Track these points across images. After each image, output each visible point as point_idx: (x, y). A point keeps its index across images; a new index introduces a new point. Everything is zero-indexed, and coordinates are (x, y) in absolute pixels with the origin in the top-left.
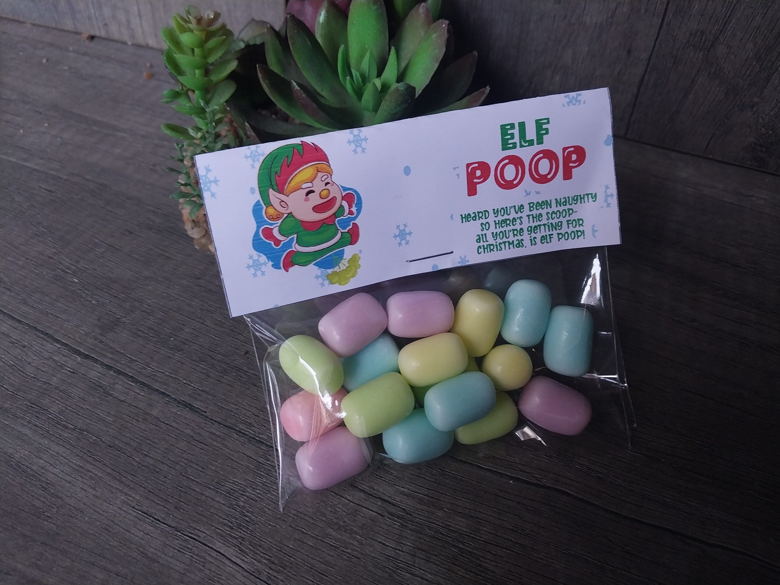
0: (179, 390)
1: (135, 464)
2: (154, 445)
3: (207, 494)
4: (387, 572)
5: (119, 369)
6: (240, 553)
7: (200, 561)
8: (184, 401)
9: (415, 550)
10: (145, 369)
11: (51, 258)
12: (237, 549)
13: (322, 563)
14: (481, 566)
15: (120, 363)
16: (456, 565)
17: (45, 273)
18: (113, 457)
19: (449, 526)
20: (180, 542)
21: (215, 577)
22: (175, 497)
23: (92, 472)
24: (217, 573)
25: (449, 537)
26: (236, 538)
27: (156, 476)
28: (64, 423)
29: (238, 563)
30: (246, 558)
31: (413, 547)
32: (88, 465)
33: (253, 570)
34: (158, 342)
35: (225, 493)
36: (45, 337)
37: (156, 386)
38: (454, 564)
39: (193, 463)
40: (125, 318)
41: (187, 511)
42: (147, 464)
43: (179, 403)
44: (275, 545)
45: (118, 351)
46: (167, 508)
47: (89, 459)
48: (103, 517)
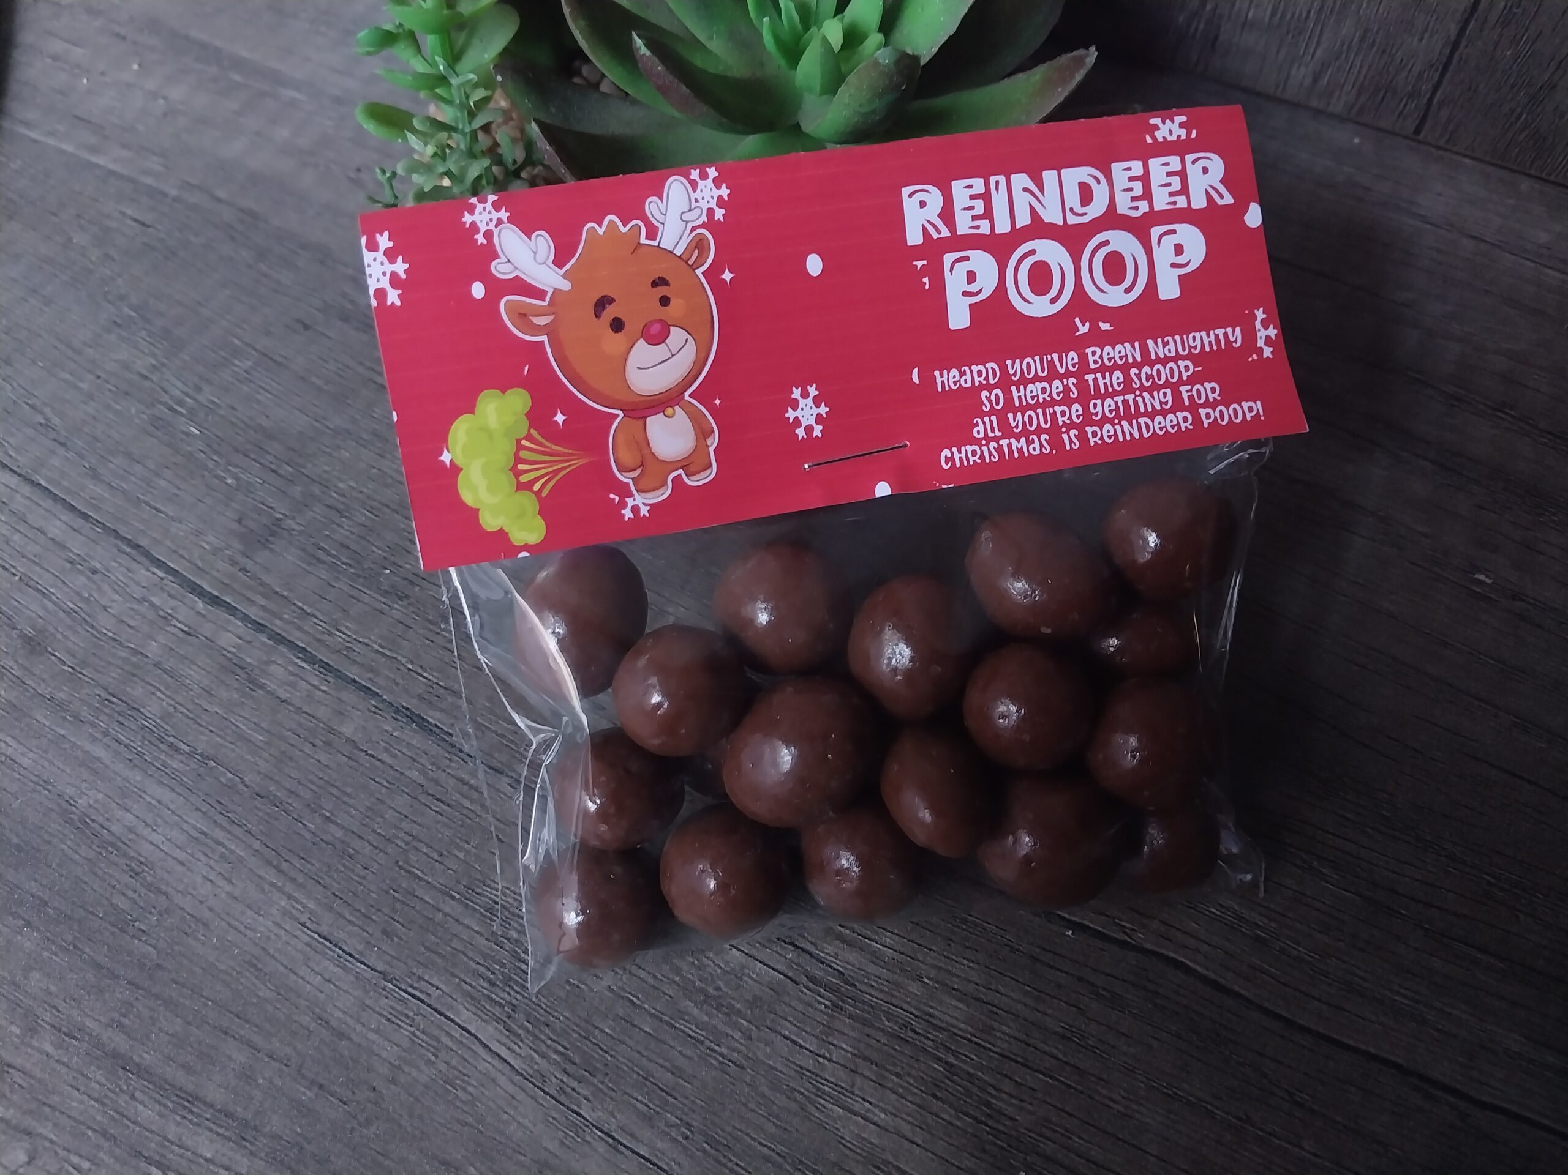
0: (397, 684)
1: (308, 836)
2: (345, 799)
3: (447, 910)
4: (795, 1100)
5: (279, 631)
6: (508, 1037)
7: (429, 1045)
8: (407, 709)
9: (857, 1060)
10: (330, 634)
11: (146, 377)
12: (501, 1028)
13: (668, 1070)
14: (988, 1104)
15: (281, 619)
16: (937, 1098)
17: (133, 411)
18: (266, 818)
19: (931, 1015)
20: (391, 1003)
21: (457, 1078)
22: (383, 910)
23: (224, 846)
24: (460, 1071)
25: (928, 1038)
26: (501, 1006)
27: (347, 863)
28: (171, 739)
29: (503, 1055)
30: (519, 1046)
31: (852, 1054)
32: (217, 830)
33: (531, 1072)
34: (359, 576)
35: (482, 910)
36: (134, 552)
37: (352, 673)
38: (934, 1096)
39: (421, 841)
40: (293, 518)
41: (406, 942)
42: (331, 838)
43: (397, 711)
44: (577, 1026)
45: (277, 593)
46: (368, 933)
47: (220, 819)
48: (246, 940)
